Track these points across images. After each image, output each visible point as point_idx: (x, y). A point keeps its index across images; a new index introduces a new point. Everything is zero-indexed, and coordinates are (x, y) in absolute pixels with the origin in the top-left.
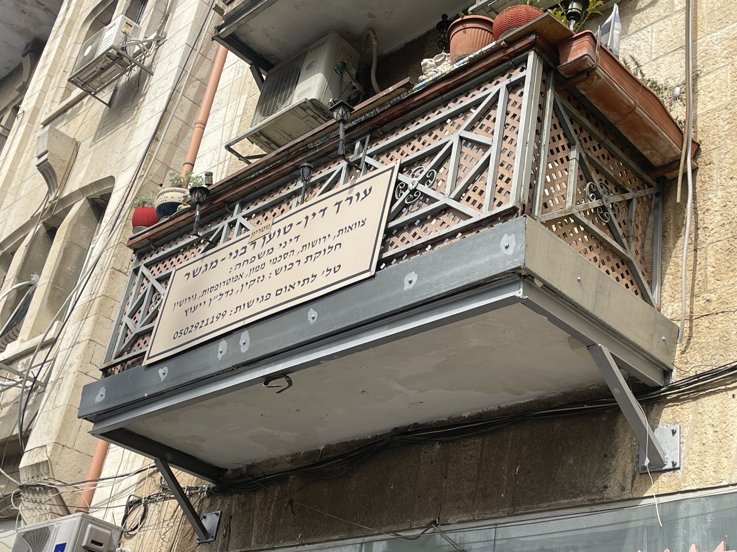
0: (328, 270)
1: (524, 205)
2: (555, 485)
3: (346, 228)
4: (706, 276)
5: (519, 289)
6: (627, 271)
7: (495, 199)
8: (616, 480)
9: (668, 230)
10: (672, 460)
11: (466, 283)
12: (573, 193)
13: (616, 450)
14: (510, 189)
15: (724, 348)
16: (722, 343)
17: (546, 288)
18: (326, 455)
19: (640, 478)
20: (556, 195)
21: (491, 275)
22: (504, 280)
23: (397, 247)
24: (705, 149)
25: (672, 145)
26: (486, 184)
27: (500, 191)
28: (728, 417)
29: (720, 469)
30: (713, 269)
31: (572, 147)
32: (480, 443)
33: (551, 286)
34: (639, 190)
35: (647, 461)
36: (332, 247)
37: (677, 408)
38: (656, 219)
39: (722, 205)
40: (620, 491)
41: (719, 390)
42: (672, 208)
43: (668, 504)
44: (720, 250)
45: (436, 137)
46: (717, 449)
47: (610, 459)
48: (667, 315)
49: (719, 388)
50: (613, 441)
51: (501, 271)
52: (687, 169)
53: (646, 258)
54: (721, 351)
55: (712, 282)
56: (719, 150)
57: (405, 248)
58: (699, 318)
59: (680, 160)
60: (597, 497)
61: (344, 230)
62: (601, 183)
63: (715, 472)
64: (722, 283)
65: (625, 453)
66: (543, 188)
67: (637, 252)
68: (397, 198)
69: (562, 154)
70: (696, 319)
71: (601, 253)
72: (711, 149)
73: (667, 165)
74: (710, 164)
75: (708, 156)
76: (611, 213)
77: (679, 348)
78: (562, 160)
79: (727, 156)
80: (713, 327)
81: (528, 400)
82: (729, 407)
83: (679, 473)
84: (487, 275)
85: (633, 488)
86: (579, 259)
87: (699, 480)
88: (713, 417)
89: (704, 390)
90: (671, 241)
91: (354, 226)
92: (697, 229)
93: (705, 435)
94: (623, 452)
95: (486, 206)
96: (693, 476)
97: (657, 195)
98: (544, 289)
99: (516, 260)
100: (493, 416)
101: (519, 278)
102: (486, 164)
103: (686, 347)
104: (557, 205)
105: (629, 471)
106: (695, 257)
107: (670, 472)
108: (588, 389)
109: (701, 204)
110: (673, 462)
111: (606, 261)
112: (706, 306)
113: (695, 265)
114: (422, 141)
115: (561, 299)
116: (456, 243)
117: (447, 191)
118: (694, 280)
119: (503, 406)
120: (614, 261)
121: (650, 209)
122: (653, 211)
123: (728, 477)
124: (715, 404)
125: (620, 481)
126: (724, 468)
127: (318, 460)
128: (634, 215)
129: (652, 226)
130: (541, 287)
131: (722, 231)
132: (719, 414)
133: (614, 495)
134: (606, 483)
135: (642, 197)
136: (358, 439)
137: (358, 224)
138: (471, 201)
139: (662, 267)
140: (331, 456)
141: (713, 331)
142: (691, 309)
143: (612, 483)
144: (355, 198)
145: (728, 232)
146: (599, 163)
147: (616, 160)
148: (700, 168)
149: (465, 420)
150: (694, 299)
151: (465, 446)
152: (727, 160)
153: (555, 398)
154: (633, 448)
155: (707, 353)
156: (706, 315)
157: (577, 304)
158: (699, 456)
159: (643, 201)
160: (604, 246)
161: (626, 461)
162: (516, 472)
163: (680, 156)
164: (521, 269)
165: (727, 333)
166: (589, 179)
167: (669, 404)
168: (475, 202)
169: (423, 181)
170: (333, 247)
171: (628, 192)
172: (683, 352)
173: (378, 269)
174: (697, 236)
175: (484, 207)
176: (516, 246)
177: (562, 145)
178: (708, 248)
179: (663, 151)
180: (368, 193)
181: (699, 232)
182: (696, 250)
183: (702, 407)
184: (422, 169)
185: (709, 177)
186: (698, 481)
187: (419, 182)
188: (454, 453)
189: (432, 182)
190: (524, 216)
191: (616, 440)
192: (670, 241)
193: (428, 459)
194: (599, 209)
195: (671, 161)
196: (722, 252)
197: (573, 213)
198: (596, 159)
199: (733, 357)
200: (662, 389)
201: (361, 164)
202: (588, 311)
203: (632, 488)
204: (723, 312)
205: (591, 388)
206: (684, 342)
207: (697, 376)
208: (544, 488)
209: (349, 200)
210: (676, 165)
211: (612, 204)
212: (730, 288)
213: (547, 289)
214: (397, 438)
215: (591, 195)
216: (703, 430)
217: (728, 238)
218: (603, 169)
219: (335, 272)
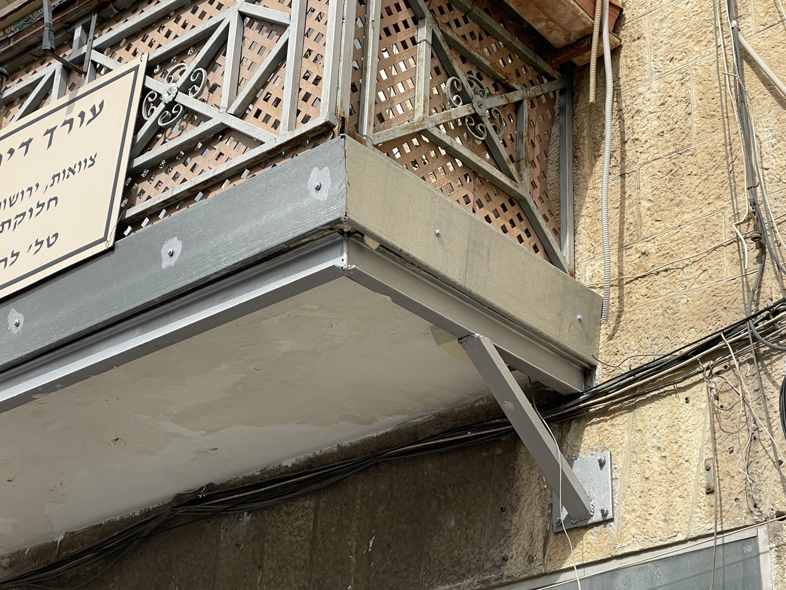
0: (37, 244)
1: (343, 119)
2: (430, 563)
3: (64, 172)
4: (640, 215)
5: (342, 255)
6: (519, 216)
7: (298, 112)
8: (519, 545)
9: (581, 147)
10: (601, 508)
11: (258, 250)
12: (425, 95)
13: (518, 499)
14: (320, 94)
15: (669, 326)
16: (666, 318)
17: (385, 250)
18: (66, 549)
19: (556, 539)
20: (398, 100)
21: (296, 235)
22: (318, 241)
23: (149, 197)
24: (630, 15)
25: (578, 11)
26: (283, 89)
27: (306, 98)
28: (681, 433)
29: (673, 515)
30: (650, 204)
31: (419, 22)
32: (313, 505)
33: (393, 246)
34: (533, 85)
35: (564, 514)
36: (43, 205)
37: (605, 425)
38: (562, 129)
39: (659, 103)
40: (527, 563)
41: (666, 391)
42: (586, 112)
43: (598, 577)
44: (658, 173)
45: (203, 14)
46: (666, 485)
47: (509, 513)
48: (585, 281)
49: (666, 389)
50: (513, 485)
51: (312, 227)
52: (602, 49)
53: (550, 194)
54: (666, 331)
55: (649, 224)
56: (651, 16)
57: (161, 200)
58: (632, 281)
59: (591, 35)
60: (493, 575)
61: (62, 175)
62: (470, 78)
63: (665, 520)
64: (663, 225)
65: (531, 503)
66: (374, 89)
67: (533, 184)
68: (146, 118)
69: (404, 35)
70: (627, 283)
71: (477, 189)
72: (639, 15)
73: (573, 43)
74: (639, 38)
75: (635, 26)
76: (489, 125)
77: (604, 330)
78: (404, 43)
79: (664, 25)
80: (653, 294)
81: (383, 432)
82: (682, 418)
83: (612, 527)
84: (290, 236)
85: (546, 557)
86: (436, 200)
87: (643, 536)
88: (658, 435)
89: (644, 394)
90: (587, 163)
91: (78, 167)
92: (624, 142)
93: (648, 464)
94: (529, 501)
95: (284, 124)
96: (633, 530)
97: (562, 92)
98: (382, 252)
99: (333, 208)
100: (330, 461)
101: (340, 237)
102: (282, 56)
103: (615, 329)
104: (399, 116)
105: (539, 531)
106: (623, 187)
107: (599, 528)
108: (472, 406)
109: (628, 103)
110: (602, 511)
111: (484, 201)
112: (641, 262)
113: (623, 199)
114: (181, 22)
115: (412, 266)
116: (240, 185)
117: (224, 102)
118: (622, 223)
119: (346, 443)
120: (498, 201)
121: (553, 113)
122: (558, 118)
123: (685, 527)
124: (660, 414)
125: (525, 547)
126: (678, 514)
127: (54, 560)
128: (525, 125)
129: (557, 142)
130: (377, 249)
131: (660, 143)
132: (667, 430)
133: (517, 570)
134: (505, 552)
135: (538, 97)
136: (118, 518)
137: (83, 164)
138: (262, 116)
139: (574, 205)
140: (75, 550)
141: (654, 300)
142: (620, 268)
143: (515, 552)
144: (77, 120)
145: (670, 144)
146: (466, 46)
147: (493, 40)
148: (625, 45)
149: (287, 472)
150: (624, 253)
151: (289, 514)
152: (664, 31)
153: (424, 424)
154: (543, 493)
155: (646, 335)
156: (642, 277)
157: (436, 272)
158: (640, 497)
159: (540, 103)
160: (480, 178)
161: (534, 515)
162: (368, 547)
163: (592, 28)
164: (341, 222)
165: (674, 302)
166: (450, 72)
167: (594, 420)
168: (267, 118)
169: (185, 88)
170: (44, 203)
171: (516, 90)
172: (611, 338)
173: (119, 235)
174: (623, 153)
175: (281, 125)
176: (332, 185)
177: (403, 19)
178: (641, 172)
179: (564, 21)
180: (97, 111)
181: (627, 147)
182: (623, 176)
183: (642, 420)
184: (184, 68)
185: (638, 60)
186: (642, 538)
187: (179, 89)
188: (273, 526)
189: (199, 89)
190: (342, 137)
191: (518, 484)
192: (585, 163)
193: (232, 540)
194: (469, 119)
195: (578, 37)
196: (661, 176)
197: (425, 127)
198: (459, 40)
199: (683, 339)
200: (581, 397)
201: (86, 64)
202: (455, 283)
203: (544, 557)
204: (666, 270)
205: (477, 404)
206: (612, 322)
207: (633, 372)
208: (412, 569)
209: (68, 125)
210: (586, 43)
211: (490, 110)
212: (674, 231)
213: (388, 252)
214: (180, 511)
215: (455, 98)
216: (645, 456)
217: (670, 154)
218: (471, 55)
219: (49, 246)
